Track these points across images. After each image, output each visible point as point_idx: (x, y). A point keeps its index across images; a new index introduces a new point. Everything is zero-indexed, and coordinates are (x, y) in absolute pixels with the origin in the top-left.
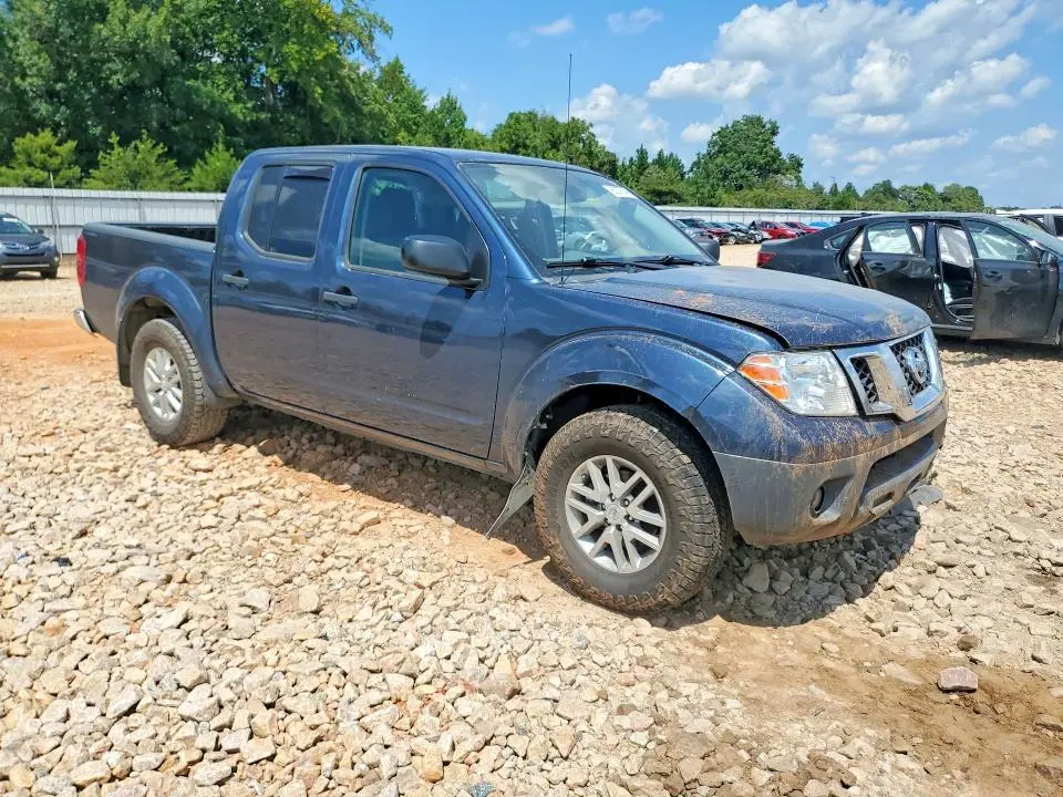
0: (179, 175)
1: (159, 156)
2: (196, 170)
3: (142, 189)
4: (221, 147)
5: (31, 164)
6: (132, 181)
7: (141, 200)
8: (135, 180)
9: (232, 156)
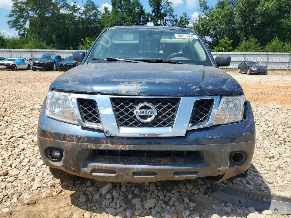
0: (260, 48)
1: (255, 42)
2: (267, 46)
3: (248, 52)
4: (277, 38)
5: (221, 46)
6: (246, 50)
7: (245, 54)
8: (247, 49)
9: (279, 41)
